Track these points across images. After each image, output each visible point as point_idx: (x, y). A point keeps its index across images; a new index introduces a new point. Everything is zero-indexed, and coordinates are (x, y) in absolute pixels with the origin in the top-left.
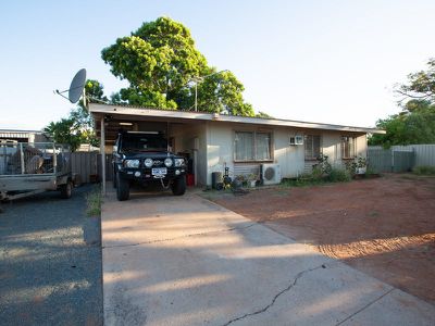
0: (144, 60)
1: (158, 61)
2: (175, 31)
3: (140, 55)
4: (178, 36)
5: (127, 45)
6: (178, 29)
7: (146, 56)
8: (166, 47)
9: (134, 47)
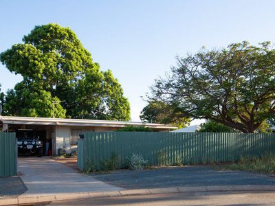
0: (35, 65)
1: (47, 65)
2: (62, 37)
3: (31, 61)
4: (65, 41)
5: (21, 52)
6: (65, 35)
7: (36, 62)
8: (55, 51)
9: (27, 54)
